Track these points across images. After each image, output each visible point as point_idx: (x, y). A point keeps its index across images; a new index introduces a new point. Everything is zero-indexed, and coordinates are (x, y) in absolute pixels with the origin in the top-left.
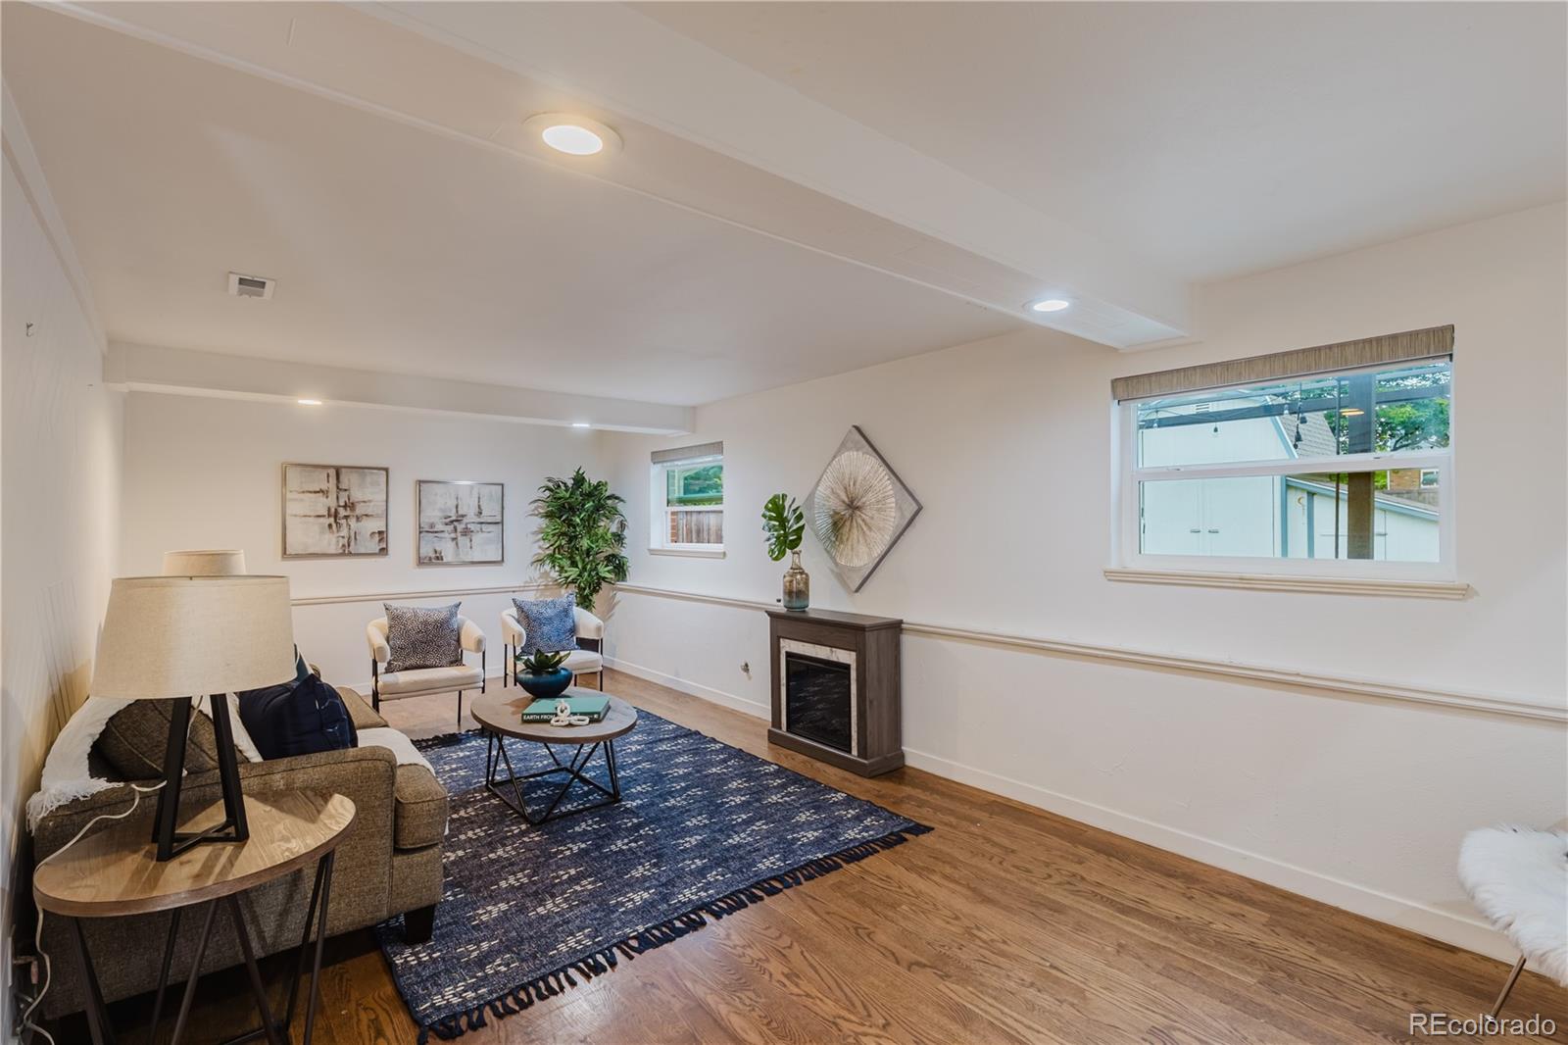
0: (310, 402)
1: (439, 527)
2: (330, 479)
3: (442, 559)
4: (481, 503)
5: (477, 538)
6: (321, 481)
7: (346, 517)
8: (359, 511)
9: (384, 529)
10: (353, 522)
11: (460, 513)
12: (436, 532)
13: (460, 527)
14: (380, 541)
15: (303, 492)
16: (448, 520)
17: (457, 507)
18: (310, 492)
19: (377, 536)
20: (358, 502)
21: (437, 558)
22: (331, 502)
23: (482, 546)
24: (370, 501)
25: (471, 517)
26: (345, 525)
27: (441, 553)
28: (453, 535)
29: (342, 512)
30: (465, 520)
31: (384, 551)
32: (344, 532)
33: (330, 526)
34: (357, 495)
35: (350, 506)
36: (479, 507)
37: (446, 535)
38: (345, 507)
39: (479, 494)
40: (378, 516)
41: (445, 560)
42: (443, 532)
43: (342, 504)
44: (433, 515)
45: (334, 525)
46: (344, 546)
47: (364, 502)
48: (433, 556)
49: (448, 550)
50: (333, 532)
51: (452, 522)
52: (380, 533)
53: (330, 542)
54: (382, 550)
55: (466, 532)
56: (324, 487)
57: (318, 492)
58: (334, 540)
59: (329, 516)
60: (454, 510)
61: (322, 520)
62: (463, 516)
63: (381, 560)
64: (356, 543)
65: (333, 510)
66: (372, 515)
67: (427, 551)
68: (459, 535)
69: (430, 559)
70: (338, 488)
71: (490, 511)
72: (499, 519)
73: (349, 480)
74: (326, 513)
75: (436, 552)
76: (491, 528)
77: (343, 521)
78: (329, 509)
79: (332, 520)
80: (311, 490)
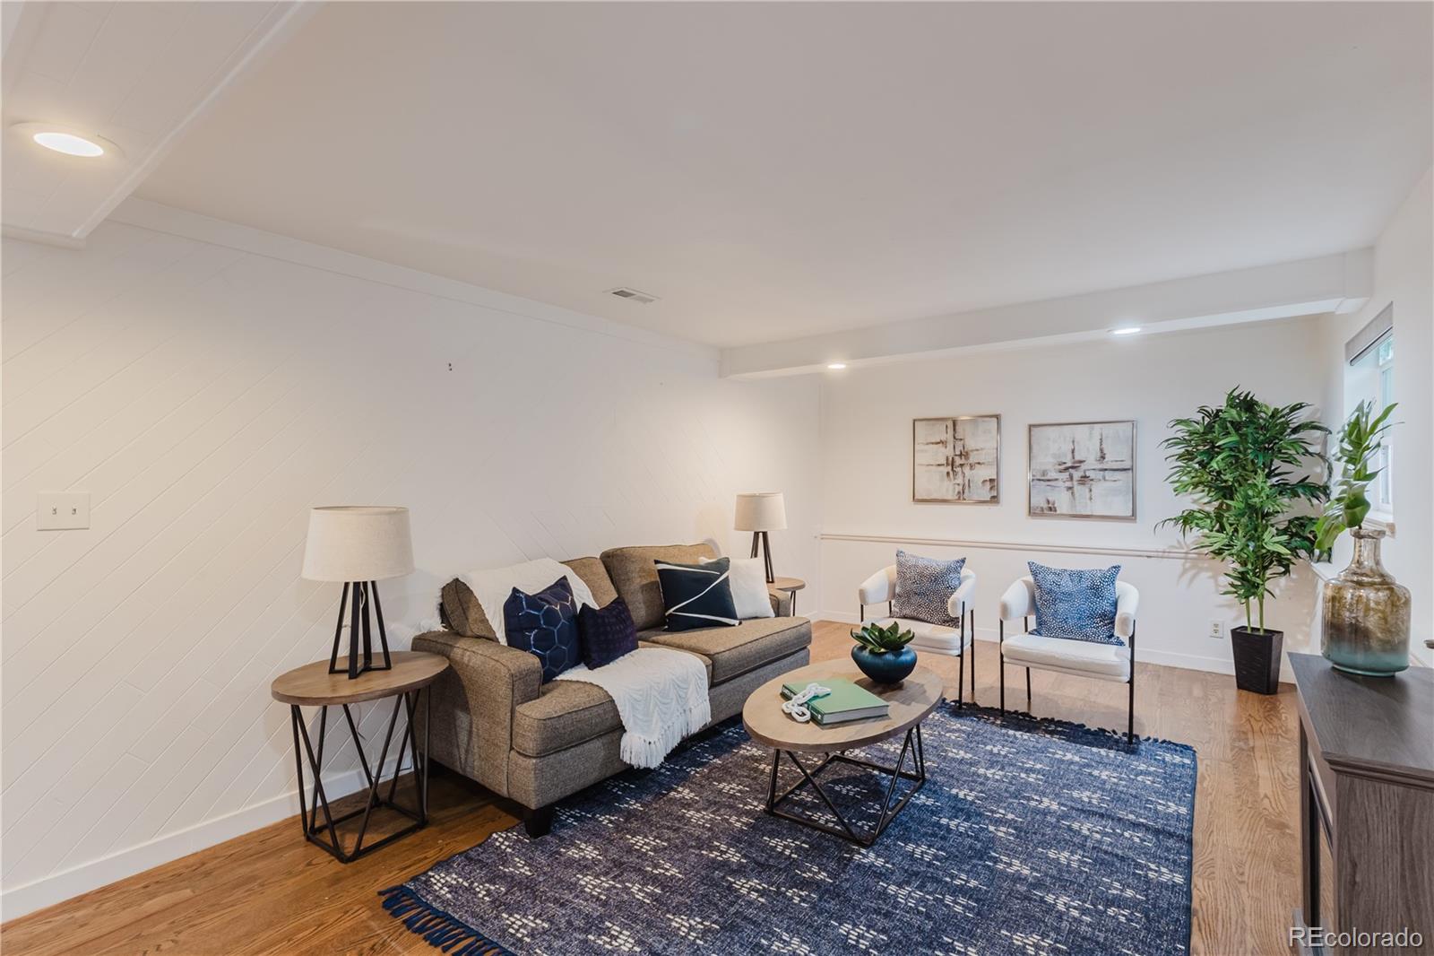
0: (837, 366)
1: (1052, 475)
2: (949, 430)
3: (1056, 511)
4: (1104, 446)
5: (1098, 488)
6: (941, 433)
7: (962, 465)
8: (972, 459)
9: (995, 477)
10: (967, 470)
11: (1077, 458)
12: (1049, 480)
13: (1077, 475)
14: (991, 488)
15: (927, 444)
16: (1063, 467)
17: (1073, 451)
18: (933, 443)
19: (988, 485)
20: (972, 451)
21: (1050, 509)
22: (949, 451)
23: (1107, 496)
24: (982, 449)
25: (1091, 462)
26: (960, 473)
27: (1054, 504)
28: (1069, 484)
29: (958, 461)
30: (1083, 466)
31: (995, 499)
32: (960, 480)
33: (948, 473)
34: (971, 444)
35: (964, 454)
36: (1102, 450)
37: (1060, 483)
38: (961, 455)
39: (1102, 435)
40: (990, 464)
41: (1058, 512)
42: (1056, 480)
43: (958, 453)
44: (1047, 461)
45: (951, 473)
46: (959, 493)
47: (977, 450)
48: (1045, 506)
49: (1063, 502)
50: (950, 480)
51: (1067, 469)
52: (991, 480)
53: (948, 489)
54: (993, 497)
55: (1084, 479)
56: (943, 438)
57: (939, 443)
58: (951, 488)
59: (948, 464)
60: (1070, 455)
61: (941, 468)
62: (1081, 462)
63: (992, 508)
64: (969, 492)
65: (950, 459)
66: (983, 463)
67: (1039, 501)
68: (1075, 483)
69: (1042, 509)
70: (954, 437)
71: (1116, 455)
72: (1127, 464)
73: (964, 430)
74: (945, 462)
75: (1048, 502)
76: (1118, 475)
77: (959, 469)
78: (947, 459)
79: (950, 468)
80: (933, 441)
